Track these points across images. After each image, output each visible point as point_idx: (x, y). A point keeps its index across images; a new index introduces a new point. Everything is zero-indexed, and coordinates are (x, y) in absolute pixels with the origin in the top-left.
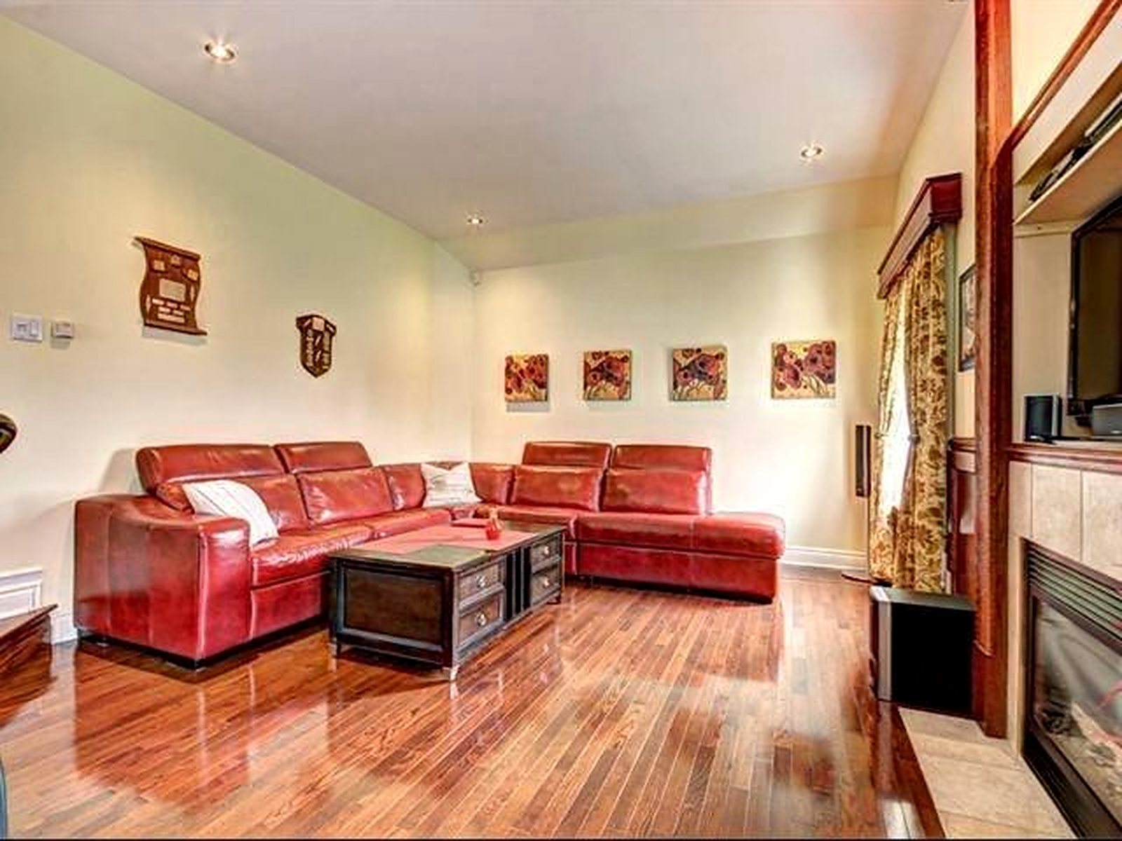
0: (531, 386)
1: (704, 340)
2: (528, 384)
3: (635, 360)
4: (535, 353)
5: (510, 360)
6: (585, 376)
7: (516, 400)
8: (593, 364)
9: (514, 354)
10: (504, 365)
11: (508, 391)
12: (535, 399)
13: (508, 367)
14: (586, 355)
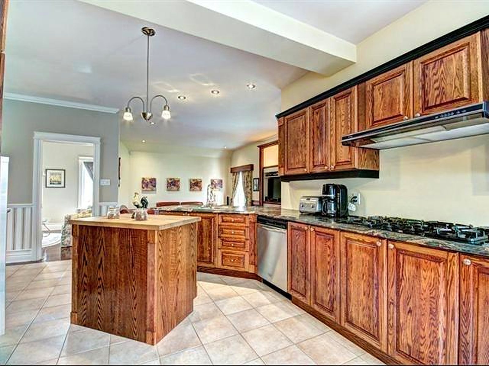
0: (151, 187)
1: (197, 177)
2: (150, 186)
3: (181, 181)
4: (153, 177)
5: (144, 179)
6: (167, 184)
7: (146, 191)
8: (170, 181)
9: (145, 177)
10: (141, 181)
11: (143, 188)
12: (152, 190)
13: (143, 181)
14: (167, 179)
